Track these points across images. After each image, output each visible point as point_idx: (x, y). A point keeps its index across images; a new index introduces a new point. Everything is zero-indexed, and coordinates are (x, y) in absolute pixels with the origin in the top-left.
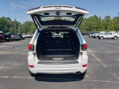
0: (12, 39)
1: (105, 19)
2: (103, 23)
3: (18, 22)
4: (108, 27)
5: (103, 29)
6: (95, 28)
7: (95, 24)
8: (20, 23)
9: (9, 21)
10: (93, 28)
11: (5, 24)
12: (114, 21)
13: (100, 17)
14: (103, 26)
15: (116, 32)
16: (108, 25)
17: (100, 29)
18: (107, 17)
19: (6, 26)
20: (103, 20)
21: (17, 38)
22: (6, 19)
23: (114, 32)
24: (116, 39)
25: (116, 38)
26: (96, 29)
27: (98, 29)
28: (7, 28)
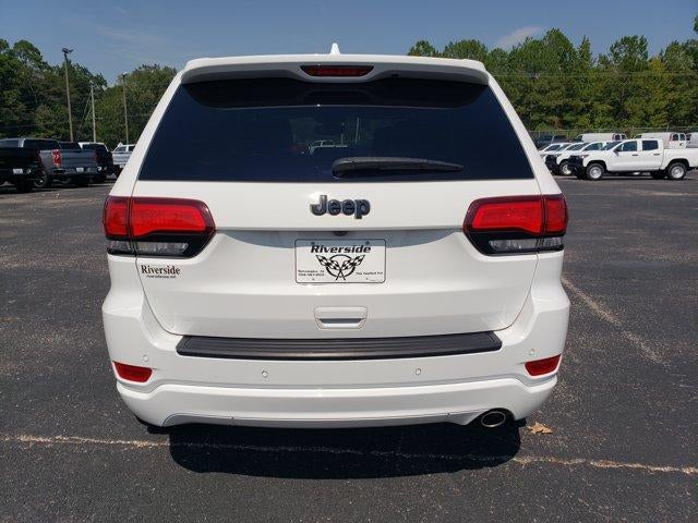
0: (50, 178)
1: (616, 55)
2: (599, 80)
3: (85, 71)
4: (629, 105)
5: (597, 120)
6: (549, 111)
7: (555, 85)
8: (100, 81)
9: (30, 64)
10: (540, 109)
11: (9, 86)
12: (668, 69)
13: (586, 45)
14: (600, 100)
15: (675, 138)
16: (628, 95)
17: (584, 119)
18: (626, 40)
19: (12, 96)
20: (604, 60)
21: (80, 170)
22: (11, 53)
23: (668, 135)
24: (679, 175)
25: (678, 173)
26: (556, 119)
27: (568, 117)
28: (22, 106)
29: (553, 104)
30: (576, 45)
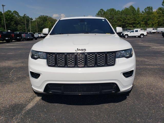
1: (146, 11)
2: (142, 17)
3: (28, 17)
4: (149, 22)
5: (141, 26)
6: (130, 24)
7: (131, 18)
8: (32, 19)
9: (16, 16)
10: (128, 23)
11: (12, 21)
12: (158, 13)
13: (138, 9)
14: (142, 21)
16: (148, 20)
17: (138, 26)
18: (148, 7)
19: (13, 23)
20: (143, 12)
21: (28, 37)
22: (12, 13)
26: (132, 26)
27: (134, 25)
28: (15, 25)
29: (131, 22)
30: (136, 9)
